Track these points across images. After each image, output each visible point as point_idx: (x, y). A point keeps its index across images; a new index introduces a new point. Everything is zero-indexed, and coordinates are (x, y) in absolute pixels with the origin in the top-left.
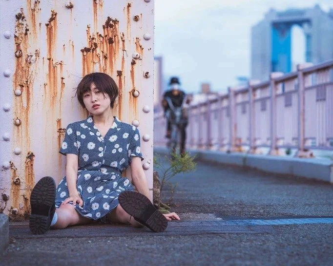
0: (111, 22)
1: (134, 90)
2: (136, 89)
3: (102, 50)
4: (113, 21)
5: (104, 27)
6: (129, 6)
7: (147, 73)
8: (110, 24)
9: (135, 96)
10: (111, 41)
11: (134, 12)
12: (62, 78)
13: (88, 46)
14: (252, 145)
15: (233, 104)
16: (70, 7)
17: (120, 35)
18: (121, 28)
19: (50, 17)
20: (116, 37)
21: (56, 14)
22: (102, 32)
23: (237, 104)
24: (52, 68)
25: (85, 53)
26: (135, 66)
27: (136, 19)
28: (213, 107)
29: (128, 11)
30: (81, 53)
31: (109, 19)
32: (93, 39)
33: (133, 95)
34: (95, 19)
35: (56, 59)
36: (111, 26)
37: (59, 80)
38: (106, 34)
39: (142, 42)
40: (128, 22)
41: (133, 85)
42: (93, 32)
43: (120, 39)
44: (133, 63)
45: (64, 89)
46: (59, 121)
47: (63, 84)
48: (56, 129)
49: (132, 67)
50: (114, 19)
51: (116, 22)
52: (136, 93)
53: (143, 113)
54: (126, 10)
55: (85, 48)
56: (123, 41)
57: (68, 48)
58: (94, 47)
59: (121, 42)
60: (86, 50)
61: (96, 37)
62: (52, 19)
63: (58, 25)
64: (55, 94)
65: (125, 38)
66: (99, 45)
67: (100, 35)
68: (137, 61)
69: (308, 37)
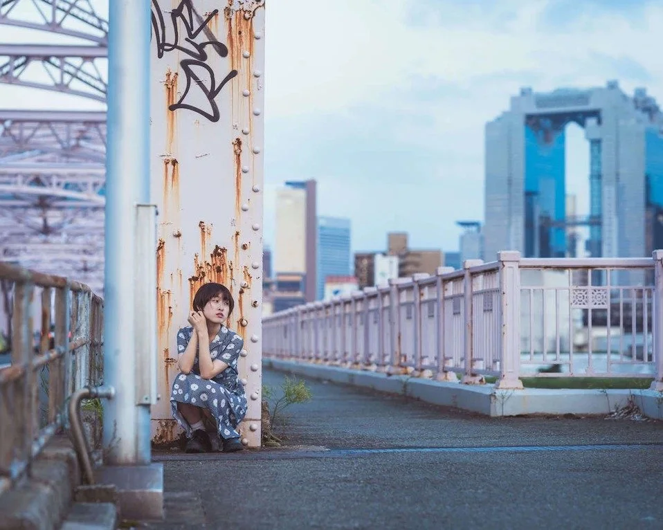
0: (219, 251)
1: (242, 320)
2: (245, 318)
3: (210, 278)
4: (221, 250)
5: (212, 255)
6: (237, 234)
7: (256, 302)
8: (218, 252)
9: (243, 326)
10: (219, 270)
11: (241, 241)
12: (170, 308)
13: (196, 275)
14: (418, 366)
15: (395, 303)
16: (179, 236)
17: (228, 264)
18: (229, 257)
19: (158, 246)
20: (224, 266)
21: (163, 243)
22: (209, 260)
23: (401, 305)
24: (160, 297)
25: (193, 282)
26: (243, 296)
27: (244, 247)
28: (372, 305)
29: (237, 239)
30: (189, 282)
31: (217, 247)
32: (201, 268)
33: (241, 324)
34: (203, 248)
35: (164, 288)
36: (219, 255)
37: (167, 310)
38: (214, 262)
39: (251, 271)
40: (237, 250)
41: (241, 314)
42: (200, 261)
43: (228, 267)
44: (241, 292)
45: (172, 318)
46: (166, 351)
47: (171, 313)
48: (164, 358)
49: (240, 296)
50: (222, 247)
51: (224, 250)
52: (244, 322)
53: (250, 342)
54: (234, 238)
55: (193, 277)
56: (232, 270)
57: (176, 277)
58: (201, 275)
59: (229, 271)
60: (194, 279)
61: (204, 265)
62: (159, 248)
63: (166, 254)
64: (163, 324)
65: (233, 267)
66: (206, 274)
67: (208, 264)
68: (245, 290)
69: (596, 143)
